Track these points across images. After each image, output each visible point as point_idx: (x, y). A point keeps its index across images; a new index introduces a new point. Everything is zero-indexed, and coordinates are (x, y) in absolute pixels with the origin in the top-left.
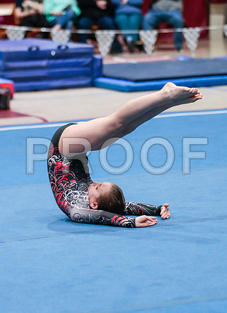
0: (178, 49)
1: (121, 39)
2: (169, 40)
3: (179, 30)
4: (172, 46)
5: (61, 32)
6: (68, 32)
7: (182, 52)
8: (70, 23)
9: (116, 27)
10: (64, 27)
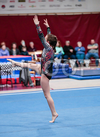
0: (97, 66)
1: (78, 62)
2: (94, 63)
3: (97, 59)
4: (95, 65)
5: (58, 60)
6: (60, 60)
7: (98, 67)
8: (61, 57)
9: (76, 58)
10: (59, 58)
